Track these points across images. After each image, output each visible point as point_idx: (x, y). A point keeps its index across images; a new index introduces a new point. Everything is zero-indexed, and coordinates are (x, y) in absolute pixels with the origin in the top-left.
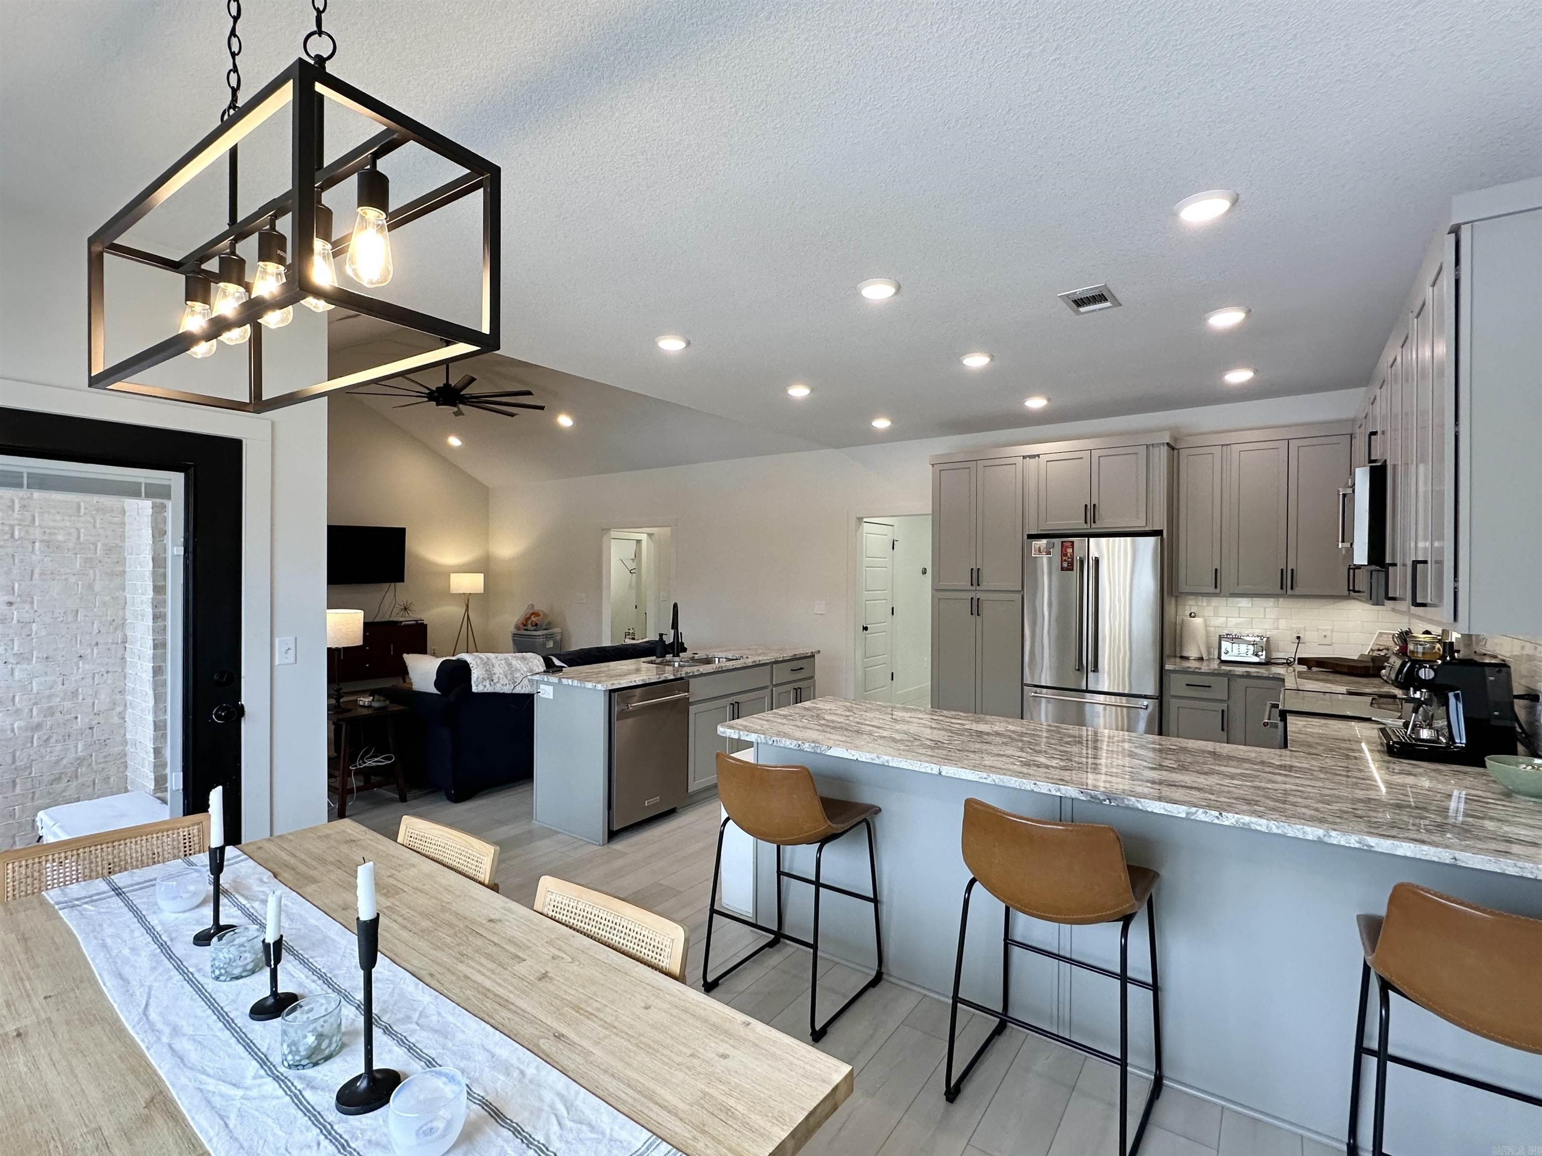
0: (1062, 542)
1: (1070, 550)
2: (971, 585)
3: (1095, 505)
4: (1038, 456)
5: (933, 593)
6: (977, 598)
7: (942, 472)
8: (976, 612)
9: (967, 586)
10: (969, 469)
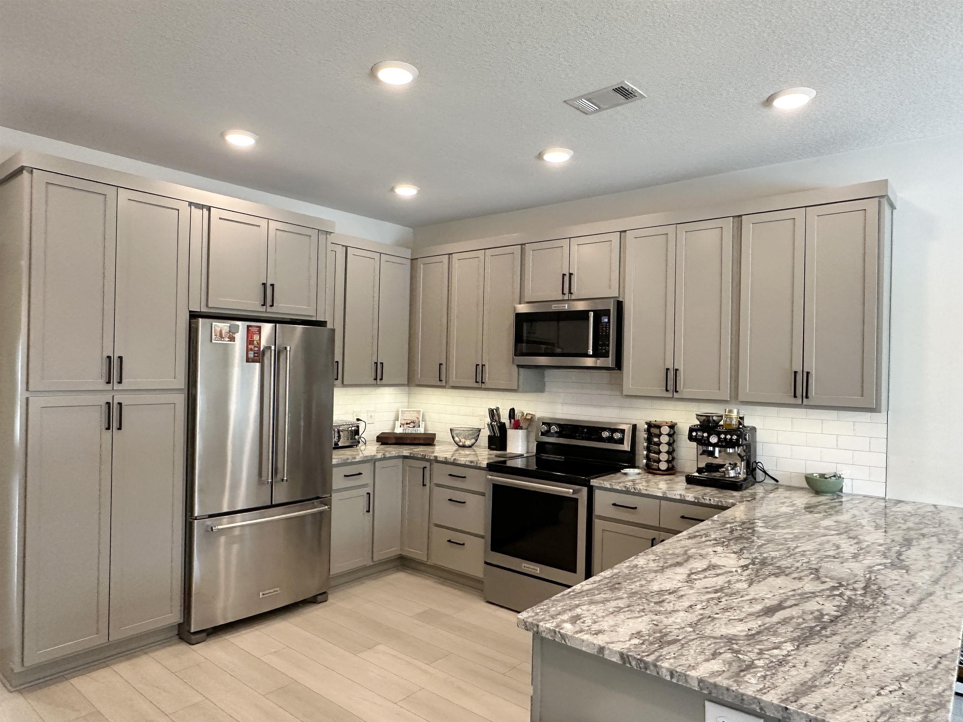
0: (248, 327)
1: (256, 337)
2: (109, 382)
3: (272, 285)
4: (209, 208)
5: (27, 399)
6: (116, 402)
7: (50, 187)
8: (115, 424)
9: (101, 384)
10: (103, 197)
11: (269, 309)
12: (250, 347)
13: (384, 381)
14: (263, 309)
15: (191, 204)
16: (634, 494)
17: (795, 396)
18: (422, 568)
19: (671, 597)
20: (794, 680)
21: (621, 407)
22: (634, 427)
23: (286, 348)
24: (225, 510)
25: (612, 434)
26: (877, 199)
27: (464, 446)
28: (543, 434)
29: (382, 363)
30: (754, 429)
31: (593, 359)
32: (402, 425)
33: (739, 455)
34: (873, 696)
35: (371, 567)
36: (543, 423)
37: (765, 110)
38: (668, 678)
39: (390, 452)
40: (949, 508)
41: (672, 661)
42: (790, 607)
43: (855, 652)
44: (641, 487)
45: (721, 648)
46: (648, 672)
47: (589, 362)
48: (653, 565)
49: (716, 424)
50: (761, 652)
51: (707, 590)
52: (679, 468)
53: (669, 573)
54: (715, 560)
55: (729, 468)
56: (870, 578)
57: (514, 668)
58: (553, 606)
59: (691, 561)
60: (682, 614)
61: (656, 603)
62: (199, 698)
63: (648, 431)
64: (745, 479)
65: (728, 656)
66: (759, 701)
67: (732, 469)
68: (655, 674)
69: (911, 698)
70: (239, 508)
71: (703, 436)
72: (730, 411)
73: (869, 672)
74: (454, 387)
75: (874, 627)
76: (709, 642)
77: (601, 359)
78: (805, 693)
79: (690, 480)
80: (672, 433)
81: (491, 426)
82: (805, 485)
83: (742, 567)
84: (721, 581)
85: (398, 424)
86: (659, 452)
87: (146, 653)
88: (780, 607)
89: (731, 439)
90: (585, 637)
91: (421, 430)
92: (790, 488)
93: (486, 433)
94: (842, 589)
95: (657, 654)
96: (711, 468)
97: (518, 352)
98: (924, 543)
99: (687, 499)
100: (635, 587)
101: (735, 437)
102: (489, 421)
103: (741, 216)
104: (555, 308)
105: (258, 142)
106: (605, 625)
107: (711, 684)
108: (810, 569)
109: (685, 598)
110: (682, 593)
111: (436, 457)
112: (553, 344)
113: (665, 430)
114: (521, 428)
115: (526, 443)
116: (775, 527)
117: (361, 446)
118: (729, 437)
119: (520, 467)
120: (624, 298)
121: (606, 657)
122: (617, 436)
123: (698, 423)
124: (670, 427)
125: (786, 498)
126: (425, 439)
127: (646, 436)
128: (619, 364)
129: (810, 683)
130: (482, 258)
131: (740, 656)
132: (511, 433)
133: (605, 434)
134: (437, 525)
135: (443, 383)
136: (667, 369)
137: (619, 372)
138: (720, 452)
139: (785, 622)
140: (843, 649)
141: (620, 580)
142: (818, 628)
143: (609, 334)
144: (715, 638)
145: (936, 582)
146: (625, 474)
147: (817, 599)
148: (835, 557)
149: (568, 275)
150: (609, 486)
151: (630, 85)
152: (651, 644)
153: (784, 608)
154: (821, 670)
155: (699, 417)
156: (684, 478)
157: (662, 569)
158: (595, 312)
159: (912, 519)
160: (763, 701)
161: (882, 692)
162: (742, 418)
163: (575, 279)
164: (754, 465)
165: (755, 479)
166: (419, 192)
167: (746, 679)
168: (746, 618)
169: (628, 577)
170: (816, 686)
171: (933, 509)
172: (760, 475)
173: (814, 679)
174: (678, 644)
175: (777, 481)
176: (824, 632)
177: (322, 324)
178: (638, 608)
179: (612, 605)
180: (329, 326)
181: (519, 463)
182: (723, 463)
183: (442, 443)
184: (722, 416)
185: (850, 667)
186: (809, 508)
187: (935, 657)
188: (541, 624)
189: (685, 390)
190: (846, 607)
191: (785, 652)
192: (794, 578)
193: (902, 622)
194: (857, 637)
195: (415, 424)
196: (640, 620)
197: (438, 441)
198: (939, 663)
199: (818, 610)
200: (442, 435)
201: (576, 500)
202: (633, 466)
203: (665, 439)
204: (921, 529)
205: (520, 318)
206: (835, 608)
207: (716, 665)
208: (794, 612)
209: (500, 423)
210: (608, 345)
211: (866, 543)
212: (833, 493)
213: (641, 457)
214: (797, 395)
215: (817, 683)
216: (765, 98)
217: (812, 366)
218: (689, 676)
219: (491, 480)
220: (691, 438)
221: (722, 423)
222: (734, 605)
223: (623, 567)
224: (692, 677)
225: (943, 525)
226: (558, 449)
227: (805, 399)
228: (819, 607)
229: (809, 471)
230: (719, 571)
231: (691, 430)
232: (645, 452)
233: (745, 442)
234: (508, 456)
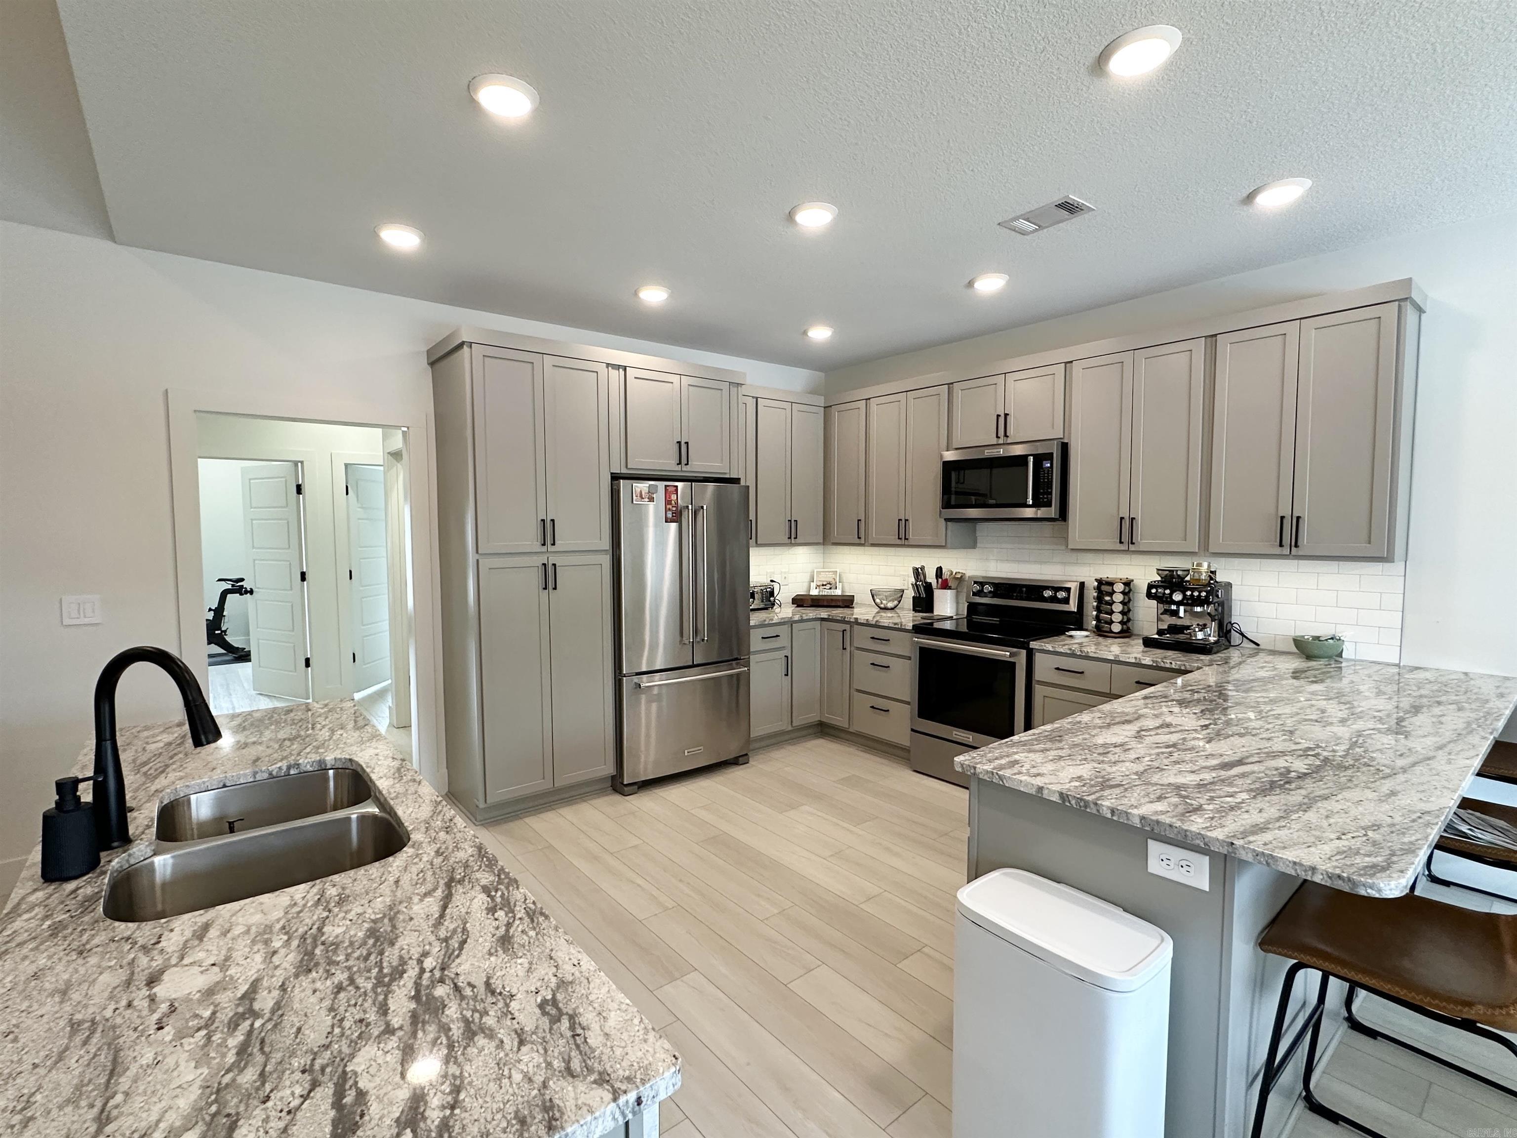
0: (666, 486)
1: (674, 497)
2: (544, 545)
3: (687, 443)
4: (625, 369)
5: (478, 561)
6: (550, 563)
7: (486, 359)
8: (551, 585)
9: (537, 547)
10: (530, 365)
11: (684, 468)
12: (668, 507)
13: (798, 541)
14: (678, 468)
15: (608, 365)
16: (1080, 657)
17: (1281, 545)
18: (843, 735)
19: (1117, 750)
20: (1244, 822)
21: (1064, 563)
22: (1082, 585)
23: (702, 507)
24: (644, 669)
25: (1055, 594)
26: (1397, 303)
27: (886, 609)
28: (974, 594)
29: (796, 521)
30: (1229, 585)
31: (1034, 509)
32: (818, 586)
33: (1209, 614)
34: (1332, 840)
35: (788, 732)
36: (975, 583)
37: (1245, 208)
38: (1109, 816)
39: (806, 614)
40: (1482, 676)
41: (1113, 801)
42: (1253, 763)
43: (1319, 804)
44: (1091, 650)
45: (1168, 793)
46: (1088, 810)
47: (1029, 512)
48: (1098, 721)
49: (1182, 579)
50: (1212, 799)
51: (1157, 745)
52: (1136, 631)
53: (1116, 729)
54: (1169, 719)
55: (1197, 630)
56: (1357, 742)
57: (946, 834)
58: (990, 752)
59: (1142, 719)
60: (1127, 764)
61: (1099, 754)
62: (639, 842)
63: (1098, 589)
64: (1216, 642)
65: (1175, 800)
66: (1203, 837)
67: (1200, 631)
68: (1094, 812)
69: (1374, 843)
70: (658, 668)
71: (1164, 593)
72: (1199, 565)
73: (1332, 821)
74: (873, 545)
75: (1349, 785)
76: (1155, 788)
77: (1043, 509)
78: (1254, 833)
79: (1149, 643)
80: (1127, 590)
81: (916, 587)
82: (1294, 649)
83: (1202, 726)
84: (1174, 738)
85: (813, 585)
86: (1111, 613)
87: (585, 801)
88: (1240, 762)
89: (1199, 596)
90: (1024, 778)
91: (838, 592)
92: (1273, 652)
93: (910, 594)
94: (1319, 750)
95: (1098, 795)
96: (1174, 629)
97: (947, 504)
98: (1437, 710)
99: (1143, 662)
100: (1077, 740)
101: (1203, 594)
102: (914, 580)
103: (1216, 335)
104: (988, 453)
105: (671, 296)
106: (1043, 770)
107: (1152, 820)
108: (1284, 730)
109: (1131, 751)
110: (1130, 747)
111: (856, 619)
112: (984, 495)
113: (1119, 587)
114: (950, 588)
115: (955, 605)
116: (1247, 691)
117: (776, 609)
118: (1196, 594)
119: (949, 628)
120: (1070, 438)
121: (1044, 796)
122: (1061, 595)
123: (1159, 579)
124: (1124, 584)
125: (1266, 662)
126: (844, 600)
127: (1096, 594)
128: (1063, 514)
129: (1262, 826)
130: (903, 402)
131: (1188, 801)
132: (938, 594)
133: (1047, 593)
134: (858, 691)
135: (862, 541)
136: (1122, 518)
137: (1063, 523)
138: (1185, 611)
139: (1243, 775)
140: (1306, 800)
141: (1061, 733)
142: (1282, 783)
143: (1052, 482)
144: (1162, 785)
145: (1440, 748)
146: (1071, 636)
147: (1286, 758)
148: (1317, 721)
149: (1003, 415)
150: (1051, 649)
151: (1074, 198)
152: (1092, 786)
153: (1243, 764)
154: (1277, 816)
155: (1160, 572)
156: (1141, 641)
157: (1109, 725)
158: (1034, 455)
159: (1428, 686)
160: (1207, 836)
161: (1343, 837)
162: (1214, 573)
163: (1011, 420)
164: (1229, 627)
165: (1230, 642)
166: (834, 333)
167: (1192, 818)
168: (1199, 770)
169: (1069, 731)
170: (1268, 828)
171: (1462, 677)
172: (1236, 638)
173: (1268, 822)
174: (1122, 788)
175: (1258, 645)
176: (1287, 786)
177: (736, 481)
178: (1080, 758)
179: (1052, 754)
180: (743, 483)
181: (948, 625)
182: (1189, 624)
183: (862, 605)
184: (1188, 571)
185: (1311, 816)
186: (1297, 674)
187: (1415, 812)
188: (978, 766)
189: (1143, 540)
190: (1319, 766)
191: (1239, 800)
192: (1262, 739)
193: (1383, 781)
194: (1326, 792)
195: (832, 585)
196: (1081, 767)
197: (857, 603)
198: (1420, 818)
199: (1284, 767)
200: (862, 597)
201: (1013, 664)
202: (1081, 628)
203: (1118, 597)
204: (1438, 697)
205: (948, 467)
206: (1306, 767)
207: (1160, 806)
208: (1255, 767)
209: (926, 583)
210: (1051, 493)
211: (1360, 709)
212: (1330, 657)
213: (1090, 618)
214: (1284, 543)
215: (1270, 826)
216: (1245, 195)
217: (1303, 510)
218: (1130, 813)
219: (917, 642)
220: (1149, 595)
221: (1188, 578)
222: (1187, 759)
223: (1065, 723)
224: (1133, 815)
225: (1469, 694)
226: (991, 610)
227: (1293, 548)
228: (1287, 765)
229: (1299, 633)
230: (1173, 730)
231: (1150, 586)
232: (1095, 613)
233: (1216, 600)
234: (936, 618)
